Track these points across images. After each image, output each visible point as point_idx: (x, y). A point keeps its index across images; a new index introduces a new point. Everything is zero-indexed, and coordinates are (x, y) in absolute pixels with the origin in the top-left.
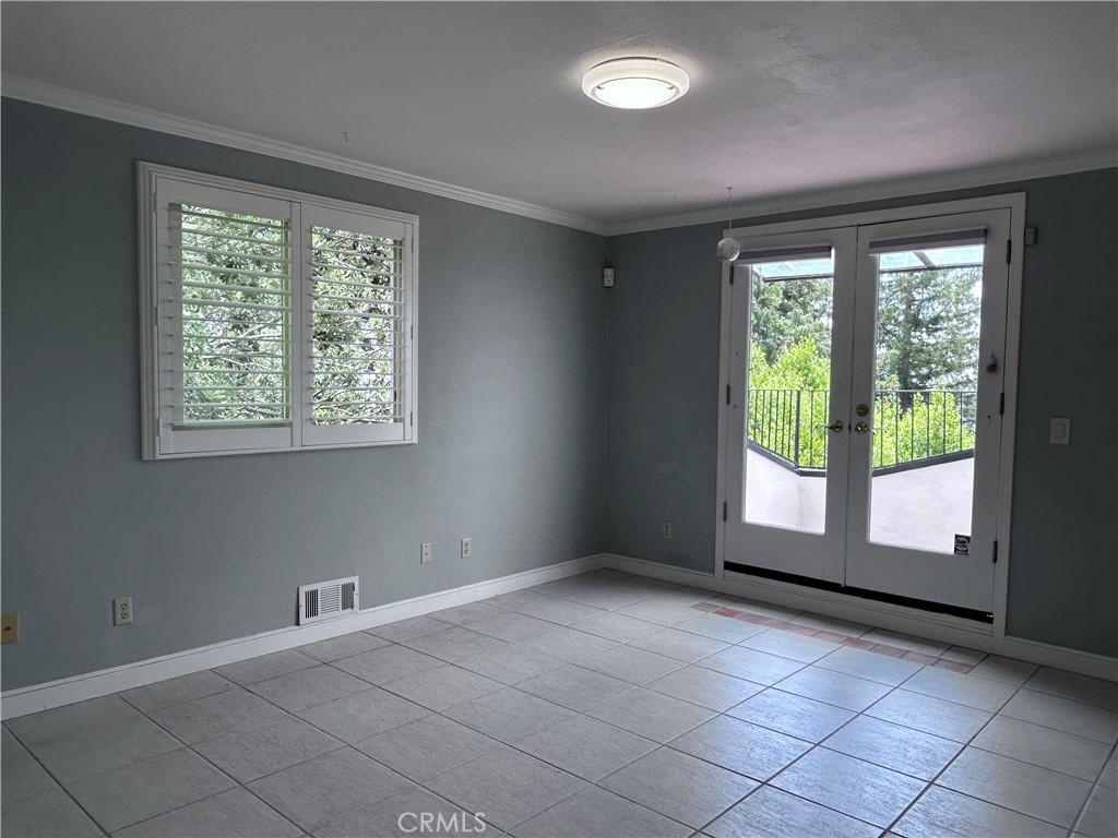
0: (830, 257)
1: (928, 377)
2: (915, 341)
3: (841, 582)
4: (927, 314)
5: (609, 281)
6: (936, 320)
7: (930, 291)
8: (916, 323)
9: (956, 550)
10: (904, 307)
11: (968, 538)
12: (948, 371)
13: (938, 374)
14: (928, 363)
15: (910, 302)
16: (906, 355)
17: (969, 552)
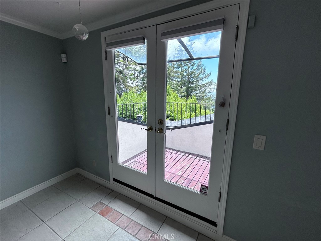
0: (144, 44)
1: (191, 92)
2: (189, 85)
3: (154, 195)
4: (191, 80)
5: (64, 60)
6: (193, 82)
7: (192, 76)
8: (189, 82)
9: (201, 191)
10: (188, 79)
11: (207, 187)
12: (195, 91)
13: (193, 92)
14: (192, 90)
15: (188, 78)
16: (188, 88)
17: (207, 193)
